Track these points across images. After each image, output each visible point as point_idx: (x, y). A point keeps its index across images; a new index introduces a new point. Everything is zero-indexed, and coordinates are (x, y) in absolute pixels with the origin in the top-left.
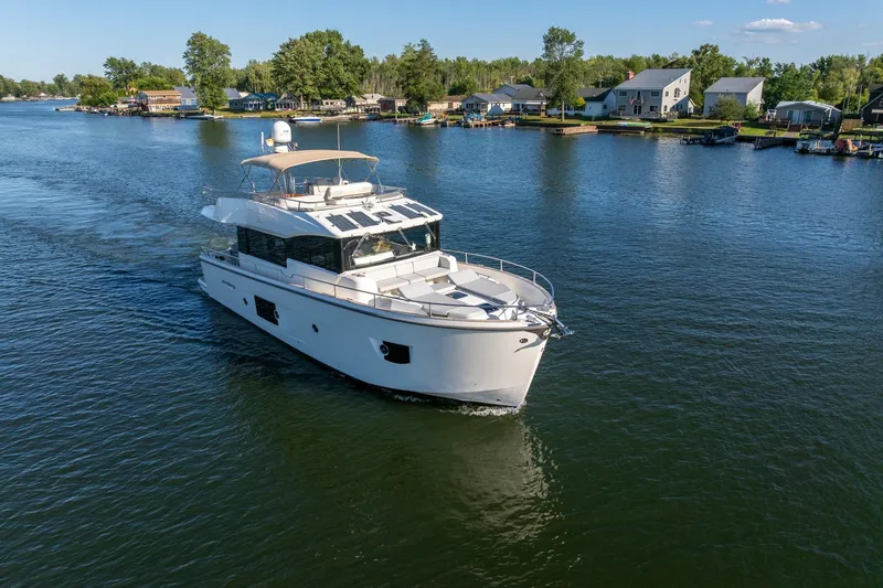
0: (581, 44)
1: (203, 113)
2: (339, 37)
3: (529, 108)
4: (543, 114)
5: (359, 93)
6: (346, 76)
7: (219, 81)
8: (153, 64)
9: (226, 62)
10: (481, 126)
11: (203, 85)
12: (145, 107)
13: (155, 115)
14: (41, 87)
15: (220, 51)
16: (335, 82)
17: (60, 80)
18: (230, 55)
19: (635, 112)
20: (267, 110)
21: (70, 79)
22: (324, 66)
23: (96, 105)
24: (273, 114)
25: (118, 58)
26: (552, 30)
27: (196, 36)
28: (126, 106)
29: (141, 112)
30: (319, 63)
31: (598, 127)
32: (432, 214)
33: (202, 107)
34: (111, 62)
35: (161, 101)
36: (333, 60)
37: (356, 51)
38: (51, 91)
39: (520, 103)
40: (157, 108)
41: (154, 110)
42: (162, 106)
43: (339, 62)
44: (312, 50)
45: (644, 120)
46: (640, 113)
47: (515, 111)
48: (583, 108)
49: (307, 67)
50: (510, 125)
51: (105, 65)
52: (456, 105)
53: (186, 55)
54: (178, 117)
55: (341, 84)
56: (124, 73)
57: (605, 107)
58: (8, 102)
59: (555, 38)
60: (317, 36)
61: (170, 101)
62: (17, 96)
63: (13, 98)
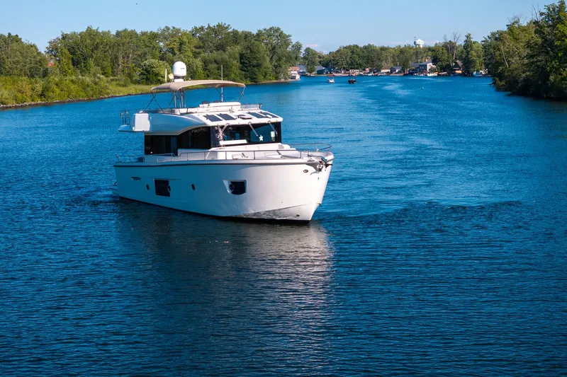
32: (274, 117)
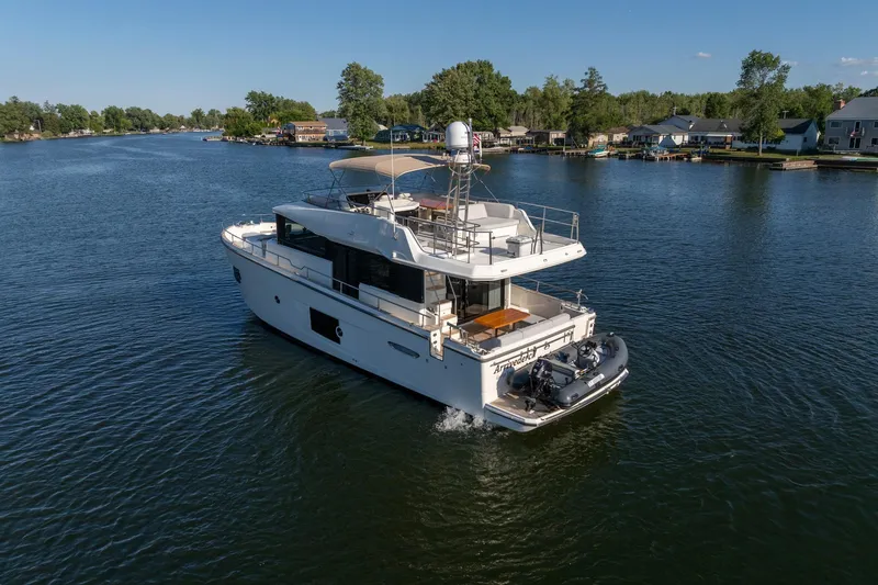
0: (786, 68)
1: (352, 144)
2: (490, 66)
3: (709, 140)
4: (728, 147)
5: (506, 125)
6: (495, 107)
7: (371, 111)
8: (285, 99)
9: (377, 93)
10: (666, 159)
11: (355, 115)
12: (292, 137)
13: (303, 145)
14: (181, 120)
15: (374, 81)
16: (484, 113)
17: (198, 114)
18: (382, 84)
19: (851, 146)
20: (413, 140)
21: (206, 113)
22: (476, 96)
23: (241, 135)
24: (420, 145)
25: (259, 92)
26: (753, 54)
27: (350, 66)
28: (274, 136)
29: (289, 142)
30: (471, 94)
31: (817, 162)
33: (352, 137)
34: (252, 96)
35: (307, 132)
36: (483, 90)
37: (505, 81)
38: (190, 124)
39: (699, 135)
40: (304, 138)
41: (300, 140)
42: (308, 136)
43: (491, 92)
44: (465, 80)
45: (864, 154)
46: (858, 146)
47: (694, 143)
48: (778, 141)
49: (460, 97)
50: (696, 159)
51: (247, 99)
52: (618, 138)
53: (340, 85)
54: (327, 147)
55: (491, 116)
56: (264, 106)
57: (805, 140)
58: (154, 134)
59: (757, 62)
60: (469, 66)
61: (316, 132)
62: (162, 128)
63: (158, 130)
